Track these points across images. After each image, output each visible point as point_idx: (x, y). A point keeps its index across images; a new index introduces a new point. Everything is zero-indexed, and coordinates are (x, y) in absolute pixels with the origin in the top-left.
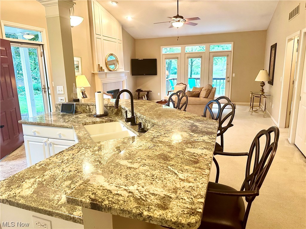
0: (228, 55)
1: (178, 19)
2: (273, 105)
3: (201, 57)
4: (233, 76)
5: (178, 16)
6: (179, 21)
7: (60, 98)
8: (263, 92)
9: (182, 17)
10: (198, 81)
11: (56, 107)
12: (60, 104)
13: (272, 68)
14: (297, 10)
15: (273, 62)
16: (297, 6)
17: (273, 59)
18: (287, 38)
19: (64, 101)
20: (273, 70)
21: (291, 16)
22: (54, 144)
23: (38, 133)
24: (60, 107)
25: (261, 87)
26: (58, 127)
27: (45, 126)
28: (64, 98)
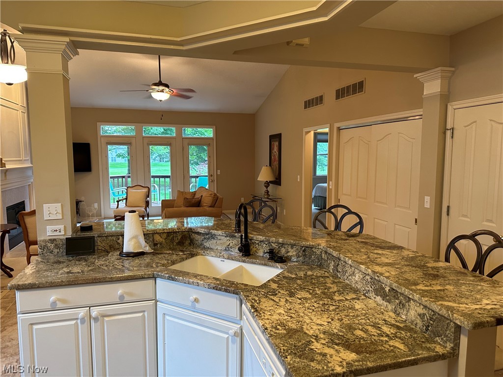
0: (209, 144)
1: (161, 88)
2: (285, 210)
3: (170, 145)
4: (218, 173)
5: (160, 84)
6: (162, 91)
7: (49, 228)
8: (268, 194)
9: (167, 86)
10: (168, 180)
11: (40, 248)
12: (52, 241)
13: (276, 163)
14: (319, 100)
15: (277, 157)
16: (318, 95)
17: (277, 153)
18: (305, 130)
19: (63, 233)
20: (277, 166)
21: (308, 104)
22: (104, 316)
23: (63, 301)
24: (52, 245)
25: (265, 189)
26: (121, 280)
27: (87, 283)
28: (62, 227)
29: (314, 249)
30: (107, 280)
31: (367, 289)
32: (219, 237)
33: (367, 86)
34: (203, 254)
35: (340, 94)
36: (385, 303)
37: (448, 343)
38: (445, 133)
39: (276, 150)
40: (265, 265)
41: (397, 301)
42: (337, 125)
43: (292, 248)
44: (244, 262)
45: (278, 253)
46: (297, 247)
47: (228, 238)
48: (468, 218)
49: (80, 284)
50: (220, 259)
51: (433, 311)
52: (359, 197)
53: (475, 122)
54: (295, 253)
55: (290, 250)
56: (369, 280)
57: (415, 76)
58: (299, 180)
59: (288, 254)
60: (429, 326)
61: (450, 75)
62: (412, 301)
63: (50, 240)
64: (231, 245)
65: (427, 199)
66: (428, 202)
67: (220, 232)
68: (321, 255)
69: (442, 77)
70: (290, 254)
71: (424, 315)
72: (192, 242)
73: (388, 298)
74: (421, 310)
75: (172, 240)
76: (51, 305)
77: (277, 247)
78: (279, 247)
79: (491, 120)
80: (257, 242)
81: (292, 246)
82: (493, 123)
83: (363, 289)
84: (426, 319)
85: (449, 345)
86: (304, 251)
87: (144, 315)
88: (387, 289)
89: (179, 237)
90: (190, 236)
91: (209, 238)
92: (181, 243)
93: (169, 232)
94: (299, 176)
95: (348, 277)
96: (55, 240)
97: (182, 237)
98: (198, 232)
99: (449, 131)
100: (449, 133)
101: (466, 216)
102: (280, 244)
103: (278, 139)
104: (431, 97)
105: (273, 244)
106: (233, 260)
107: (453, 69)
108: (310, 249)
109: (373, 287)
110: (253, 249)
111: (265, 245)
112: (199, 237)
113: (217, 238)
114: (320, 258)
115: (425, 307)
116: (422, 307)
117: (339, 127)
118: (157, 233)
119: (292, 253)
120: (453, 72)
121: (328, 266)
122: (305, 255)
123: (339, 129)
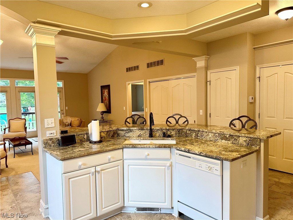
0: (60, 91)
3: (34, 92)
4: (66, 109)
7: (48, 132)
11: (44, 144)
12: (51, 139)
13: (107, 101)
14: (136, 68)
15: (107, 98)
16: (136, 65)
17: (107, 95)
18: (127, 83)
19: (55, 135)
20: (108, 103)
21: (129, 70)
22: (102, 170)
23: (84, 164)
24: (51, 142)
25: (101, 116)
26: (110, 151)
27: (96, 154)
28: (55, 131)
29: (183, 130)
30: (104, 151)
31: (216, 139)
32: (134, 131)
33: (165, 62)
34: (129, 139)
35: (149, 65)
36: (227, 142)
37: (258, 146)
38: (207, 83)
39: (106, 94)
40: (163, 139)
41: (233, 139)
42: (148, 80)
43: (173, 131)
44: (152, 140)
45: (166, 134)
46: (175, 130)
47: (140, 131)
48: (219, 117)
49: (93, 154)
50: (138, 140)
51: (250, 138)
52: (163, 114)
53: (220, 78)
54: (174, 133)
55: (172, 132)
56: (218, 135)
57: (193, 59)
58: (124, 109)
59: (171, 134)
60: (249, 143)
61: (207, 59)
62: (240, 137)
63: (49, 139)
64: (141, 133)
65: (201, 111)
66: (201, 112)
67: (135, 128)
68: (186, 132)
69: (205, 60)
70: (172, 134)
71: (246, 140)
72: (118, 135)
73: (228, 139)
74: (245, 139)
75: (109, 135)
76: (79, 167)
77: (166, 131)
78: (167, 131)
79: (226, 77)
80: (155, 130)
81: (173, 130)
82: (227, 79)
83: (214, 139)
84: (247, 141)
85: (258, 147)
86: (179, 131)
87: (118, 168)
88: (228, 136)
89: (112, 133)
90: (117, 132)
91: (129, 132)
92: (113, 136)
93: (108, 131)
94: (124, 107)
95: (204, 137)
96: (52, 139)
97: (113, 133)
98: (122, 130)
99: (208, 82)
100: (208, 83)
101: (218, 117)
102: (167, 129)
103: (108, 88)
104: (201, 68)
105: (164, 130)
106: (146, 140)
107: (209, 57)
108: (181, 130)
109: (220, 137)
110: (154, 134)
111: (160, 131)
112: (123, 132)
113: (133, 131)
114: (186, 133)
115: (247, 137)
116: (245, 138)
117: (149, 81)
118: (103, 132)
119: (173, 133)
120: (209, 58)
121: (191, 136)
122: (179, 133)
123: (150, 82)
